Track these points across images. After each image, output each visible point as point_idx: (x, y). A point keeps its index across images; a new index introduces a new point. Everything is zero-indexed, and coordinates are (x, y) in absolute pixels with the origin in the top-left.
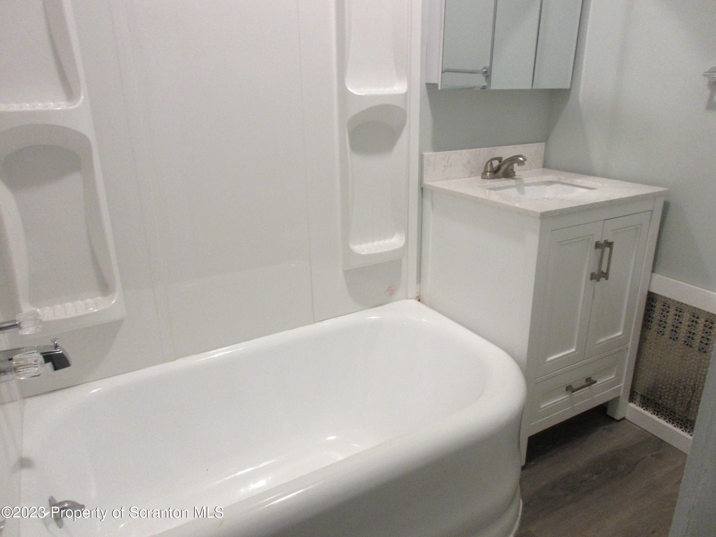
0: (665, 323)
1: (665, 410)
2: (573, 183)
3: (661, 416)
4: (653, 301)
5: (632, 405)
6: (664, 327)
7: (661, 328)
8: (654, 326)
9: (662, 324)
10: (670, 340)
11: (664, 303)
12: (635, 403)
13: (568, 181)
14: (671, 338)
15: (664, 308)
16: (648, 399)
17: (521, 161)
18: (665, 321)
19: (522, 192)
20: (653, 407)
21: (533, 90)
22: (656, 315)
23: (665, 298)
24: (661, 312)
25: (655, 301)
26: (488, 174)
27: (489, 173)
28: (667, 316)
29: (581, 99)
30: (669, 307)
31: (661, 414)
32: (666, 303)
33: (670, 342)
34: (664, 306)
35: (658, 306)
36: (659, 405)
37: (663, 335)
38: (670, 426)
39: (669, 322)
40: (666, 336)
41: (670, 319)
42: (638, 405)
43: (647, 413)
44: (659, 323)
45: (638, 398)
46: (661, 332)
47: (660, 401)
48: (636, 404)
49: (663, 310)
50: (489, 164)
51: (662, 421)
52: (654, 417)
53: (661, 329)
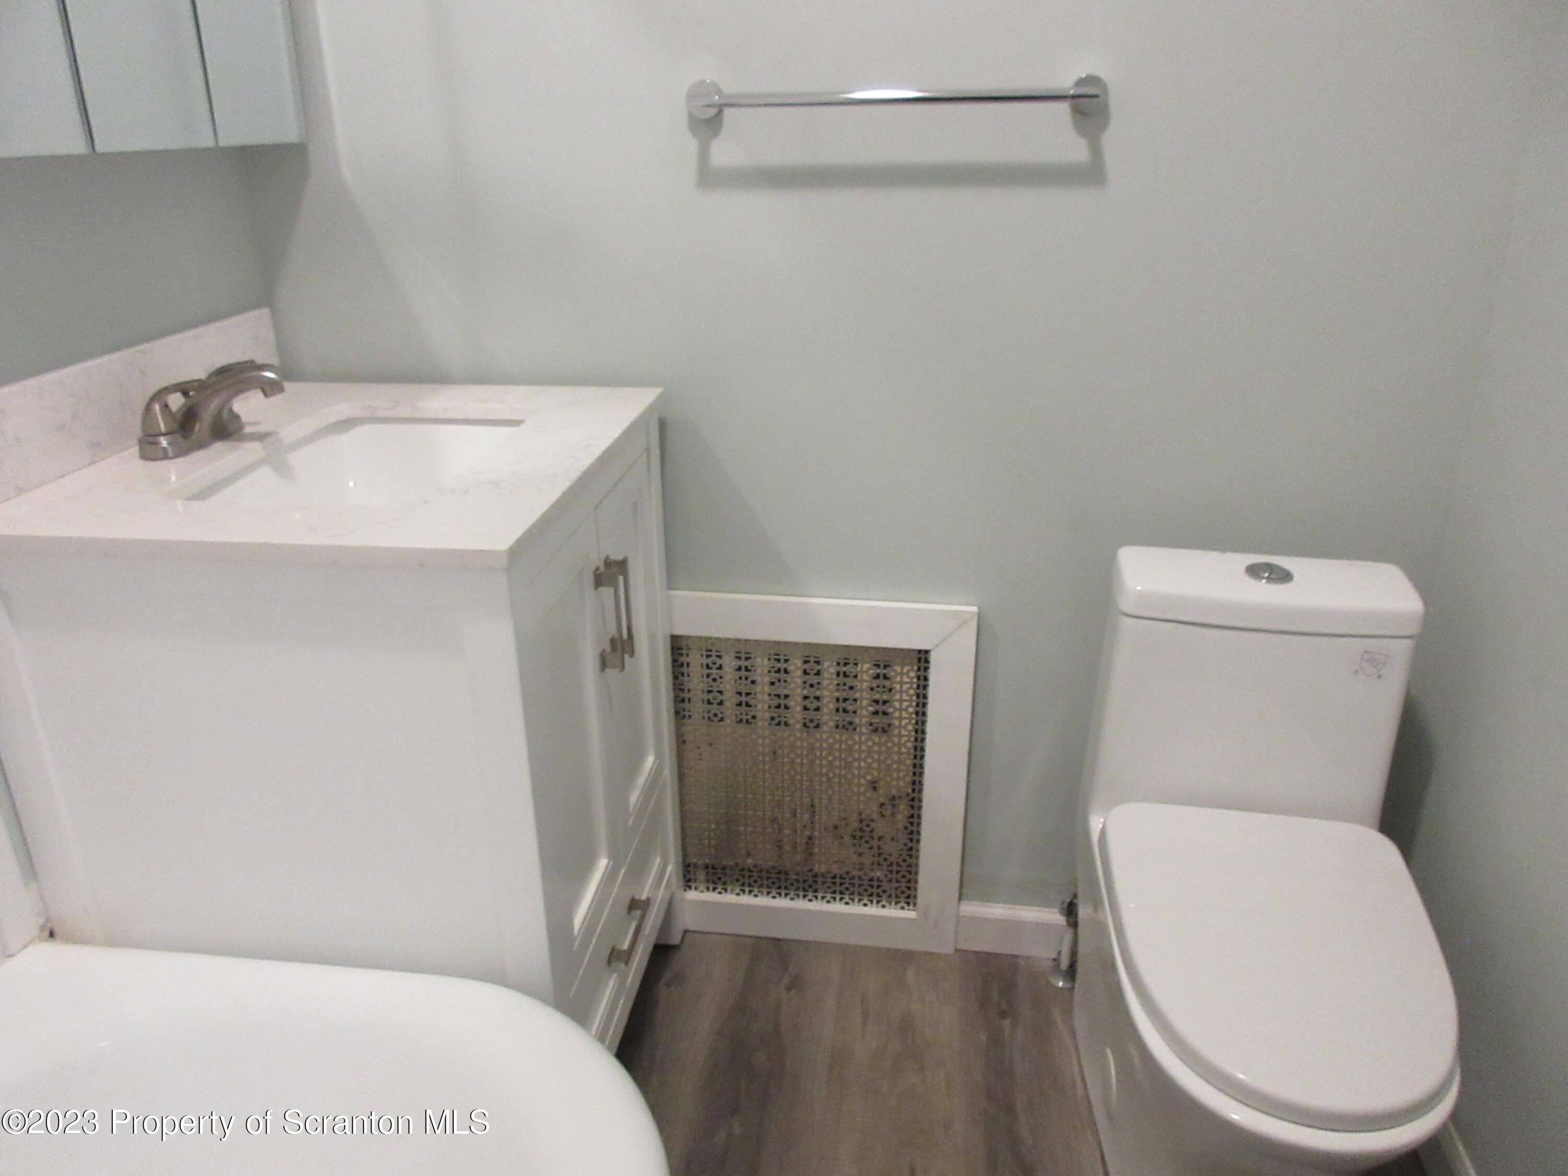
0: (721, 692)
1: (764, 875)
2: (418, 415)
3: (759, 892)
4: (682, 655)
5: (692, 895)
6: (721, 703)
7: (715, 706)
8: (697, 709)
9: (714, 698)
10: (740, 725)
11: (707, 651)
12: (696, 889)
13: (405, 412)
14: (741, 721)
15: (709, 661)
16: (724, 869)
17: (271, 382)
18: (719, 689)
19: (283, 470)
20: (738, 880)
21: (223, 148)
22: (696, 682)
23: (708, 639)
24: (706, 671)
25: (684, 652)
26: (164, 442)
27: (167, 437)
28: (721, 677)
29: (346, 173)
30: (719, 657)
31: (759, 887)
32: (711, 651)
33: (742, 730)
34: (708, 656)
35: (695, 660)
36: (750, 871)
37: (722, 719)
38: (783, 903)
39: (728, 687)
40: (728, 721)
41: (729, 681)
42: (705, 890)
43: (730, 898)
44: (706, 697)
45: (701, 876)
46: (716, 715)
47: (750, 861)
48: (699, 890)
49: (708, 667)
50: (157, 407)
51: (764, 901)
52: (746, 899)
53: (714, 708)
